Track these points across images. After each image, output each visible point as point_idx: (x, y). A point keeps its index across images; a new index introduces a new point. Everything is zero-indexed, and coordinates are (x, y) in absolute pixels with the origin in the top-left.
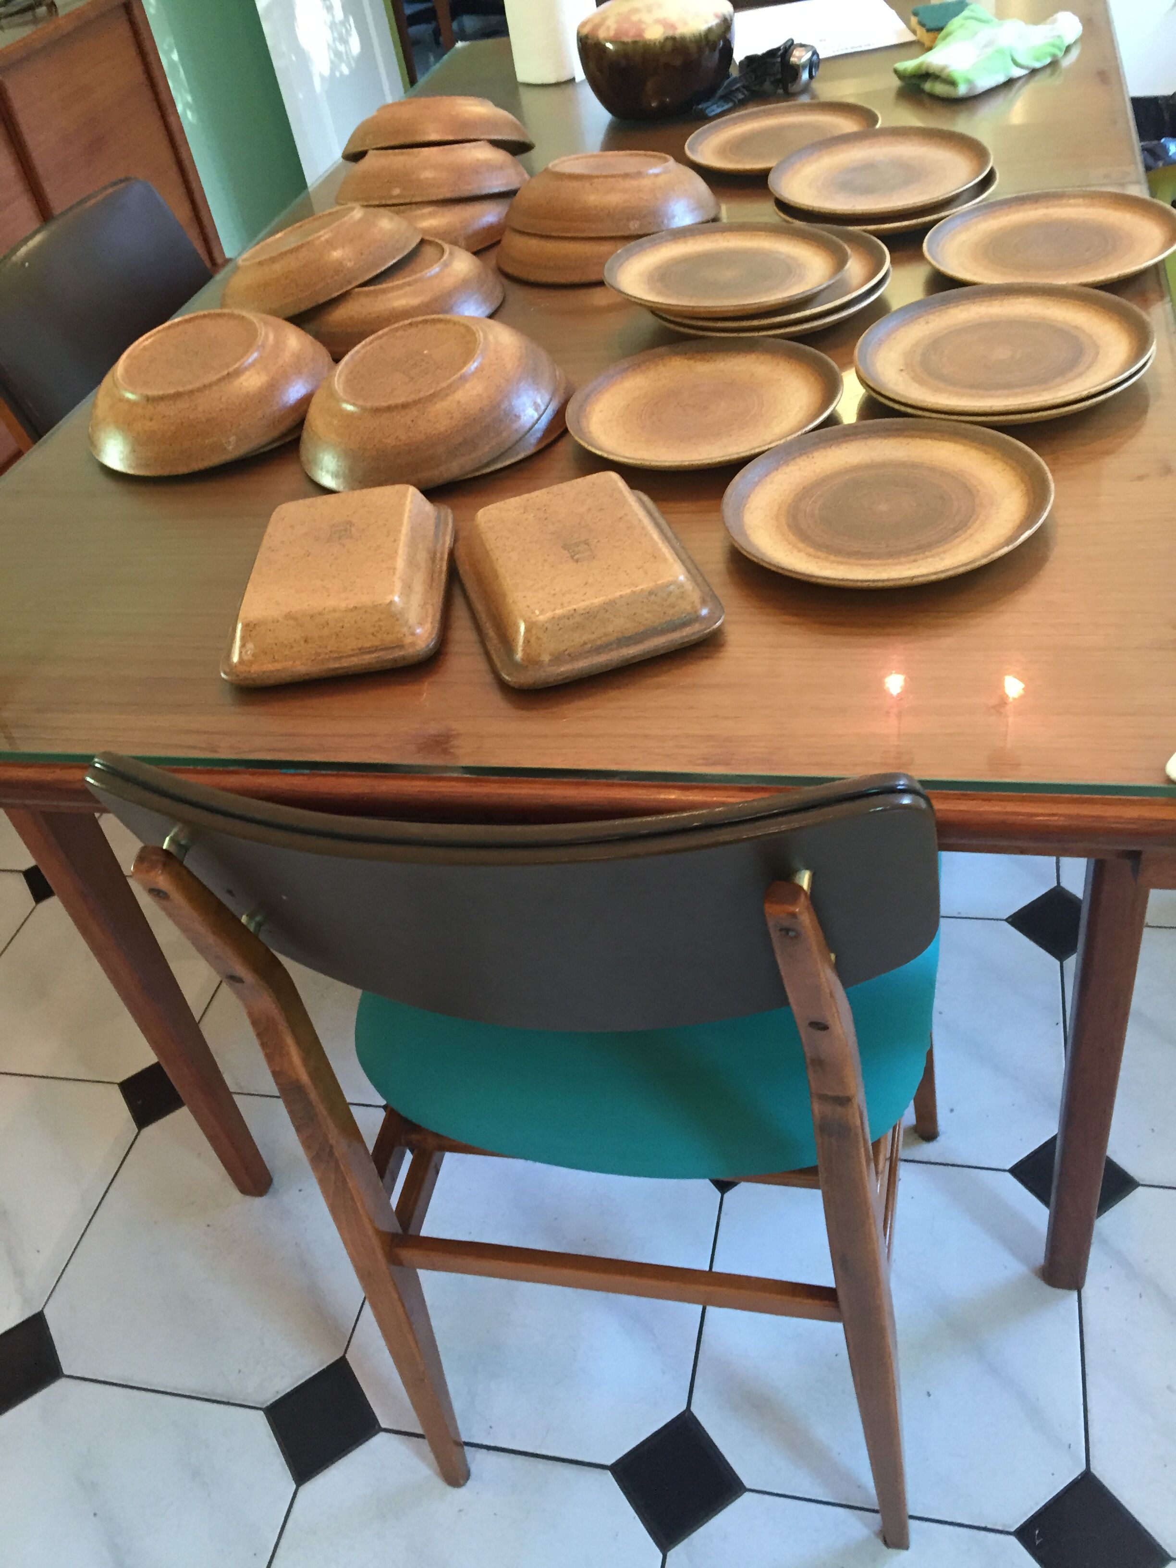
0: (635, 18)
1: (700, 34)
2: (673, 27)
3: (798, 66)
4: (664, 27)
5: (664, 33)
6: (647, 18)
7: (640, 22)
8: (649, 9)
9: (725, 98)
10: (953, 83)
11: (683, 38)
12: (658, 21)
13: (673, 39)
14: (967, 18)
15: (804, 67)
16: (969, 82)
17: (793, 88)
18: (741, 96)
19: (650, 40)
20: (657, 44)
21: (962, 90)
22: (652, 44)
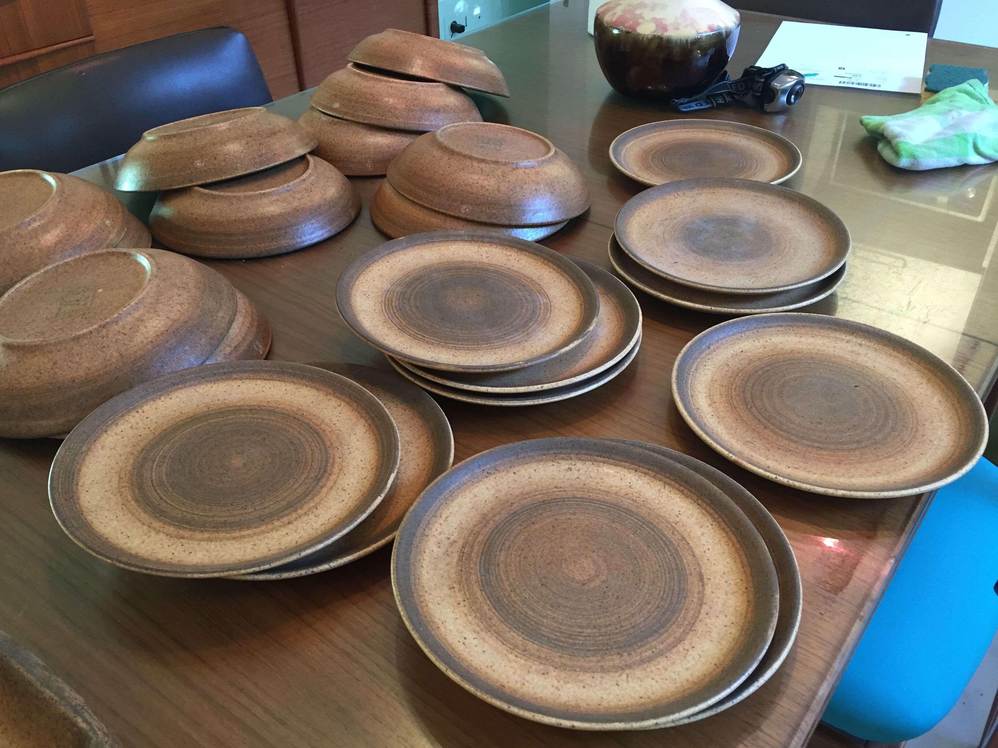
0: (638, 12)
1: (687, 41)
2: (665, 29)
3: (777, 90)
4: (657, 26)
5: (655, 31)
6: (648, 14)
7: (641, 16)
8: (654, 7)
9: (708, 99)
10: (897, 153)
11: (669, 41)
12: (655, 20)
13: (660, 38)
14: (960, 91)
15: (784, 91)
16: (914, 157)
17: (768, 108)
18: (721, 101)
19: (639, 34)
20: (645, 38)
21: (904, 162)
22: (641, 38)
